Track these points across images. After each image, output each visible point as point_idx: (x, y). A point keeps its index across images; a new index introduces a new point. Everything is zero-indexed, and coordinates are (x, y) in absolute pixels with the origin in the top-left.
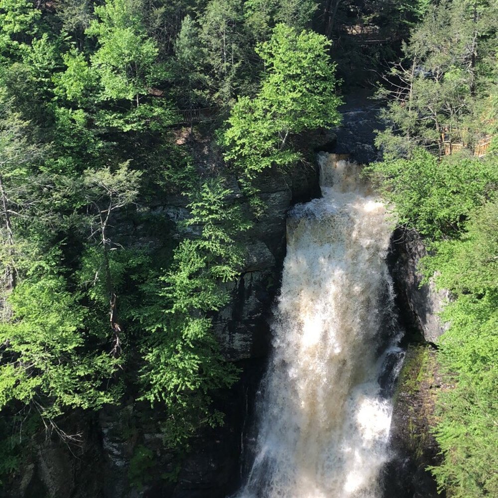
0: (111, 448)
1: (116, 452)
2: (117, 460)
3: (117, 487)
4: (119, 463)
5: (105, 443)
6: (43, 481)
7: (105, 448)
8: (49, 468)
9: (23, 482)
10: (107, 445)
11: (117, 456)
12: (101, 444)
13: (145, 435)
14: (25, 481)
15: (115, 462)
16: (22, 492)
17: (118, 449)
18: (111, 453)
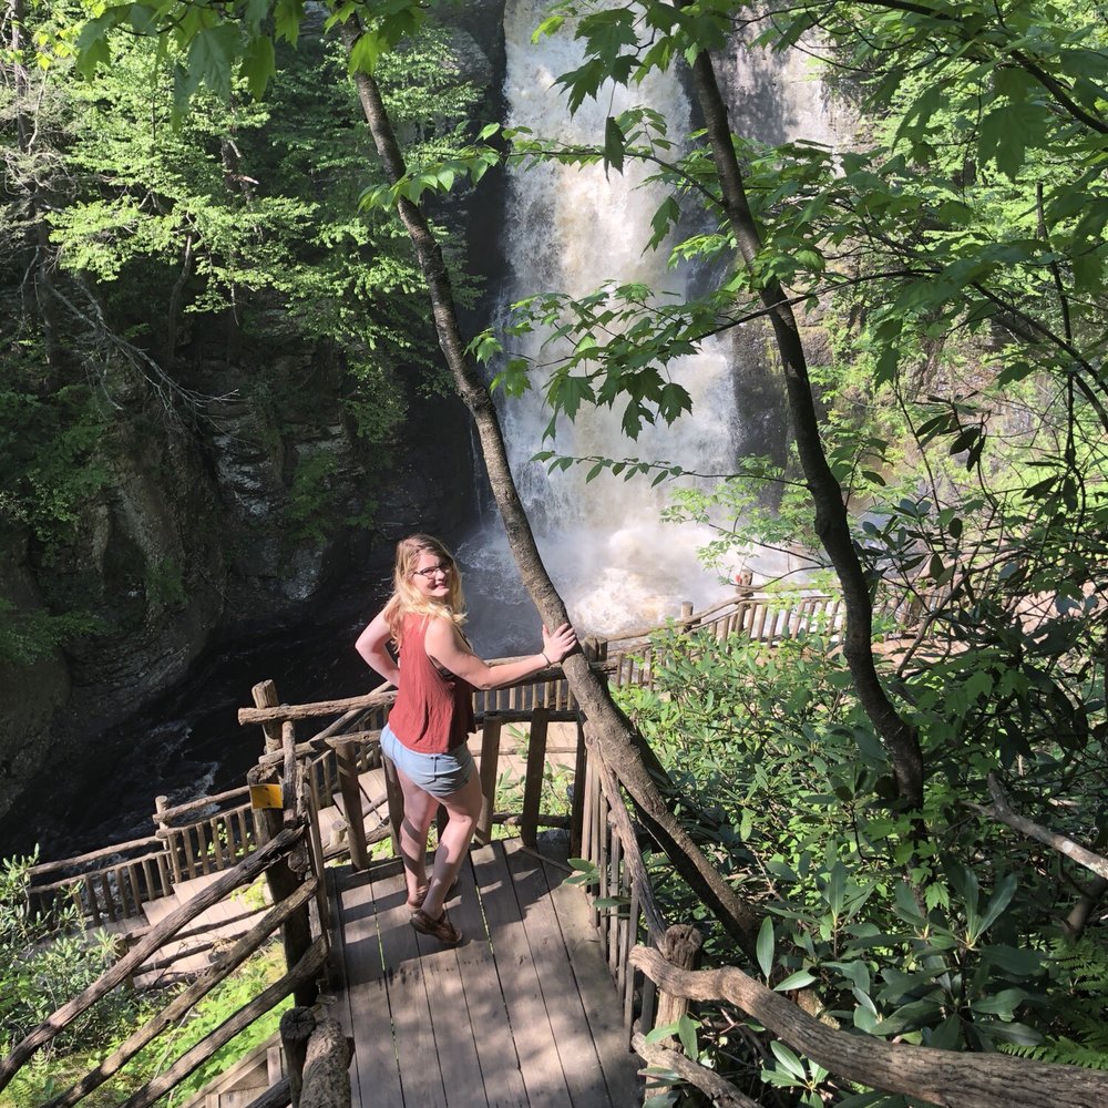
0: (239, 478)
1: (249, 484)
2: (253, 502)
3: (264, 554)
4: (257, 508)
5: (224, 470)
6: (134, 540)
7: (223, 481)
8: (139, 512)
9: (95, 542)
10: (228, 473)
11: (254, 494)
12: (213, 474)
13: (298, 447)
14: (99, 542)
15: (247, 509)
16: (98, 564)
17: (253, 478)
18: (240, 488)
